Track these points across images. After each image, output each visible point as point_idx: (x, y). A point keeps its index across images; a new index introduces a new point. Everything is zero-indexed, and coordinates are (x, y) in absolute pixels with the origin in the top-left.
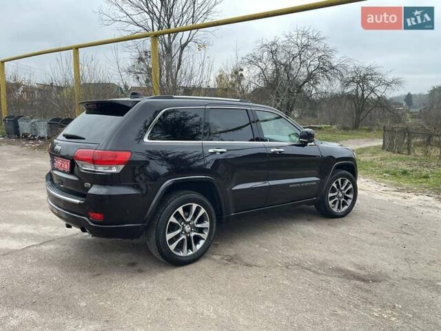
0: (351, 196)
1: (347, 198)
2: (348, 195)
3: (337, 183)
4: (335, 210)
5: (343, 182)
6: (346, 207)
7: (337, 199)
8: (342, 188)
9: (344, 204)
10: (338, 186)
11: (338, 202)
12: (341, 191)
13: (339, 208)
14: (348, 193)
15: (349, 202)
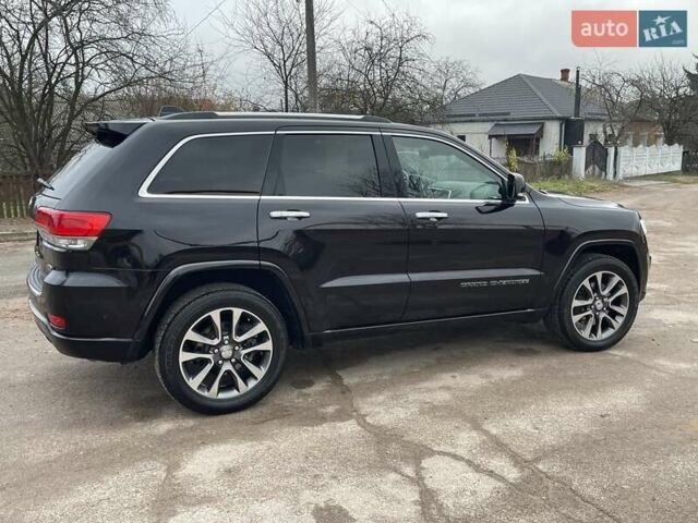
0: (623, 310)
1: (614, 314)
2: (616, 308)
3: (593, 280)
4: (586, 334)
5: (606, 280)
6: (610, 332)
7: (590, 312)
8: (606, 292)
9: (606, 325)
10: (596, 289)
11: (592, 320)
12: (602, 297)
13: (594, 331)
14: (617, 302)
15: (618, 322)
